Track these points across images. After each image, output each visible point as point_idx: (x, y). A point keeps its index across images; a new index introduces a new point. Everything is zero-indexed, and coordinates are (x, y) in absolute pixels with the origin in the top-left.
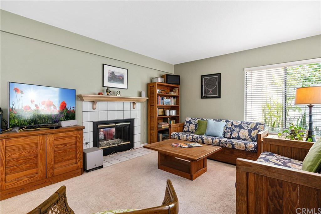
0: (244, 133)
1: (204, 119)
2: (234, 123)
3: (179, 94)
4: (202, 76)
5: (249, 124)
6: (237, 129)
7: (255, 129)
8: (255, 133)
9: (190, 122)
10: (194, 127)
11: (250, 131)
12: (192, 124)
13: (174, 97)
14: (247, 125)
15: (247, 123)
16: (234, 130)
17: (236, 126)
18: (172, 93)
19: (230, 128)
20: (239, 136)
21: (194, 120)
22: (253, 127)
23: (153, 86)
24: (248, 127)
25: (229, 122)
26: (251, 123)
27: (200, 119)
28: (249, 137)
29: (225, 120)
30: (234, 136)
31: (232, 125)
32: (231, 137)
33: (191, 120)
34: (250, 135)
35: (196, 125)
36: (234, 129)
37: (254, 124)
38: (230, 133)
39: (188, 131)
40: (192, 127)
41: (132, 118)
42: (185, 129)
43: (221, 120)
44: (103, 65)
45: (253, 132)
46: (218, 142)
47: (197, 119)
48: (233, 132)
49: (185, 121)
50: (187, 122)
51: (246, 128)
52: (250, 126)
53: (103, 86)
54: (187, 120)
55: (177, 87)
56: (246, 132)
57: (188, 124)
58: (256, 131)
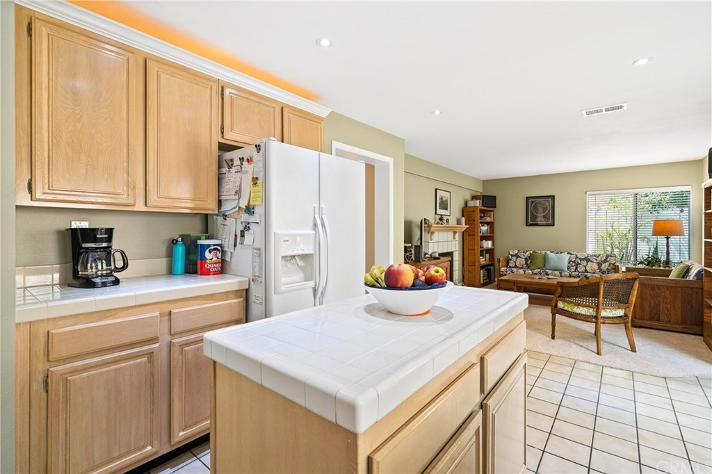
0: (592, 266)
2: (579, 256)
3: (494, 220)
4: (528, 198)
5: (598, 257)
6: (584, 263)
7: (605, 261)
8: (605, 266)
9: (517, 256)
10: (525, 262)
11: (599, 265)
12: (521, 258)
13: (488, 223)
14: (595, 258)
15: (595, 256)
16: (580, 264)
17: (581, 259)
18: (488, 219)
19: (574, 262)
21: (523, 254)
22: (603, 260)
23: (474, 211)
25: (571, 254)
26: (599, 255)
27: (531, 252)
28: (599, 270)
29: (567, 253)
30: (580, 270)
31: (577, 257)
32: (577, 272)
34: (599, 268)
35: (526, 259)
36: (579, 262)
37: (603, 256)
38: (574, 267)
39: (516, 267)
40: (521, 261)
41: (449, 251)
42: (510, 265)
43: (561, 253)
44: (436, 189)
45: (603, 265)
47: (527, 251)
48: (578, 266)
49: (509, 254)
50: (512, 256)
51: (595, 261)
52: (599, 259)
53: (436, 214)
54: (511, 253)
55: (492, 211)
56: (595, 266)
57: (514, 259)
58: (607, 264)
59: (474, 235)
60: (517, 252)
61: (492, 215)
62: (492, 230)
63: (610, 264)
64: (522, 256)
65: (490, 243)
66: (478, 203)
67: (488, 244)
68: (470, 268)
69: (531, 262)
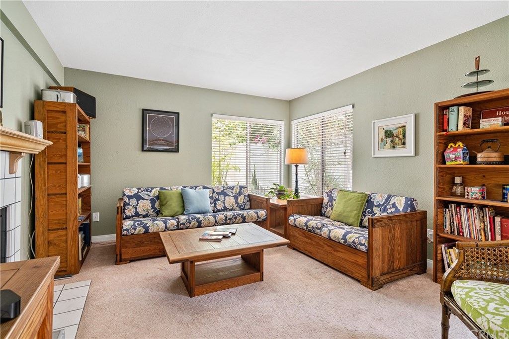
0: (230, 201)
1: (166, 188)
2: (216, 190)
3: (90, 139)
4: (144, 111)
5: (233, 189)
6: (222, 197)
7: (240, 194)
8: (241, 199)
9: (138, 197)
10: (151, 205)
11: (236, 198)
12: (144, 199)
14: (230, 190)
15: (230, 188)
16: (218, 200)
17: (219, 194)
19: (211, 198)
20: (225, 207)
21: (146, 193)
22: (238, 192)
23: (61, 112)
24: (232, 193)
25: (207, 188)
26: (234, 187)
27: (158, 189)
28: (236, 205)
29: (202, 187)
30: (219, 207)
31: (214, 192)
32: (216, 210)
33: (138, 192)
34: (237, 202)
35: (153, 201)
36: (217, 197)
37: (237, 188)
38: (213, 205)
39: (137, 215)
40: (144, 206)
42: (129, 213)
43: (196, 187)
45: (239, 199)
46: (224, 218)
47: (152, 189)
48: (217, 202)
49: (124, 195)
50: (130, 197)
51: (231, 194)
52: (234, 191)
54: (127, 193)
55: (88, 123)
56: (232, 200)
57: (133, 202)
58: (242, 196)
59: (66, 163)
60: (136, 191)
61: (88, 130)
62: (87, 156)
63: (245, 196)
64: (146, 197)
65: (86, 178)
66: (70, 98)
67: (84, 181)
68: (52, 236)
69: (161, 205)
